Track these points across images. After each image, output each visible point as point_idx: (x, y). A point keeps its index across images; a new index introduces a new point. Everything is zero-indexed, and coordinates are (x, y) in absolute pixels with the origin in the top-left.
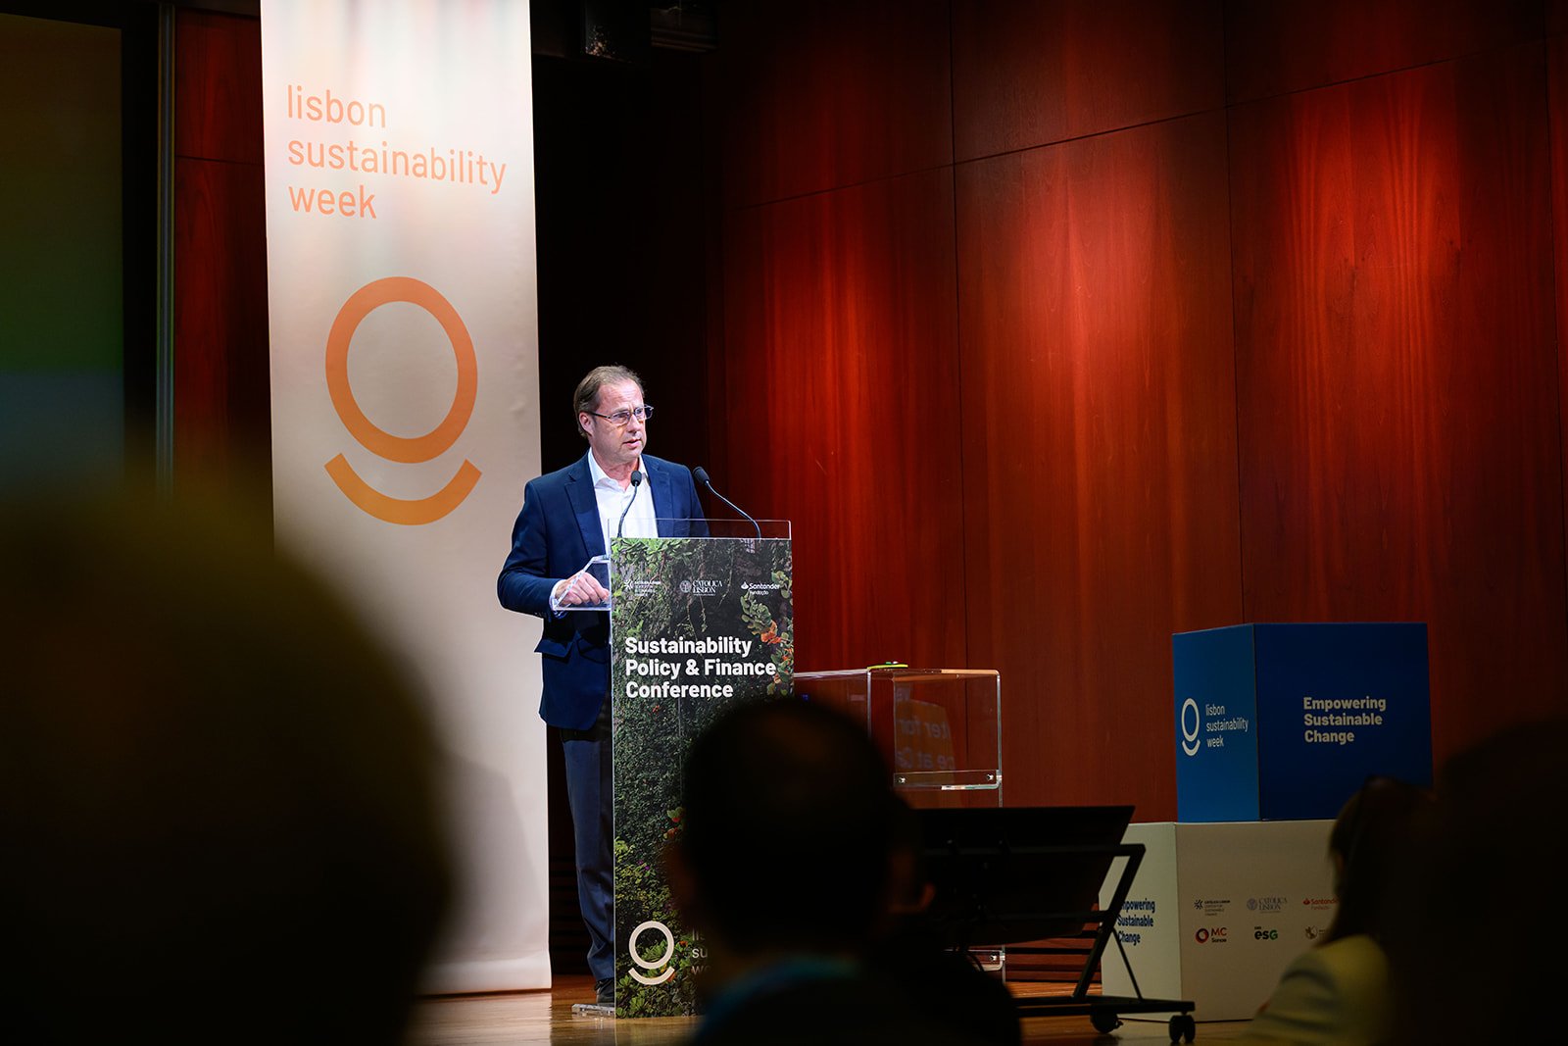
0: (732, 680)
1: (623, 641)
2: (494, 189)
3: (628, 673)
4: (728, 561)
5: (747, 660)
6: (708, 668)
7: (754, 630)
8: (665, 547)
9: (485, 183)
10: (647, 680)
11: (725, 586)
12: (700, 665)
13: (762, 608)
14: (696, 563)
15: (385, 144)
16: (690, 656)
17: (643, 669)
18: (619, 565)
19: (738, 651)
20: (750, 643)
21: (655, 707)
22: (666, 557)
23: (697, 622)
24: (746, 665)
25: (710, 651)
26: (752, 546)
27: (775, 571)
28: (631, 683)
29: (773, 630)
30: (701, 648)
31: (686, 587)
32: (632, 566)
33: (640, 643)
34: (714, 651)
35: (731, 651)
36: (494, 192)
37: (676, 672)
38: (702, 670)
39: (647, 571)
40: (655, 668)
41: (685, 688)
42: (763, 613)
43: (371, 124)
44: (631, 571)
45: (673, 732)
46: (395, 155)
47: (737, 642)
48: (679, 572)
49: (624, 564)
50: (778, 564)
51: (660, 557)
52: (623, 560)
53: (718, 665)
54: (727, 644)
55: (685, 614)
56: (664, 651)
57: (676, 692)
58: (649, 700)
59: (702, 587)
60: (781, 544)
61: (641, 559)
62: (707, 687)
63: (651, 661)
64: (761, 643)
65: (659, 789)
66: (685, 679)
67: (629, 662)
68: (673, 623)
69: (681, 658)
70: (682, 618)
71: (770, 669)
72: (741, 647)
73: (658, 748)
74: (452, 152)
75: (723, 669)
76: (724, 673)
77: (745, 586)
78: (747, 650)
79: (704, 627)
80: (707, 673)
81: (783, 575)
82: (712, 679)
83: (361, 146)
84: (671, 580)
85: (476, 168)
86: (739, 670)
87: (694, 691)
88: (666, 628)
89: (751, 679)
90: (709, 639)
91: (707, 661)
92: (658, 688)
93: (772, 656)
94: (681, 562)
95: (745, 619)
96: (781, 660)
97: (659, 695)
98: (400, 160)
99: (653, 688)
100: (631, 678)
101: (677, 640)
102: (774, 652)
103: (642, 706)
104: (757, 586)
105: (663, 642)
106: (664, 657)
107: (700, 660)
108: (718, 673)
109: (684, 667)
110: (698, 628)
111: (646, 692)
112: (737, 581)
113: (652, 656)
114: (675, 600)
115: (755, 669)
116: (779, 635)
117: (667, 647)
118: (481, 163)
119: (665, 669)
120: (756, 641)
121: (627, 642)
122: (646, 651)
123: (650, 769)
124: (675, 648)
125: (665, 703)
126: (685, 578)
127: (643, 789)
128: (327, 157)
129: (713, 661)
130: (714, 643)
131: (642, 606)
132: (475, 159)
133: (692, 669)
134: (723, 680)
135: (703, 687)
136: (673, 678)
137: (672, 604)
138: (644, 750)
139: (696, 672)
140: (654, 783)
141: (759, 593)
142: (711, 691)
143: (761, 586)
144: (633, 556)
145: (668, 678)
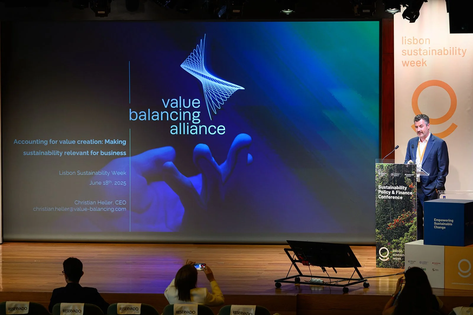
0: (402, 195)
1: (378, 186)
3: (379, 193)
4: (402, 169)
5: (406, 191)
6: (397, 193)
7: (407, 184)
8: (388, 166)
10: (383, 195)
11: (401, 174)
12: (395, 192)
13: (409, 179)
14: (395, 169)
16: (393, 190)
17: (382, 192)
18: (377, 170)
19: (404, 189)
20: (406, 187)
21: (385, 201)
22: (388, 168)
23: (395, 183)
24: (405, 192)
25: (397, 189)
26: (408, 166)
27: (413, 171)
28: (380, 195)
29: (412, 184)
30: (395, 188)
31: (392, 174)
32: (380, 170)
33: (382, 187)
34: (398, 189)
35: (402, 189)
37: (390, 193)
38: (395, 193)
39: (384, 171)
40: (385, 192)
41: (391, 197)
42: (410, 181)
44: (380, 171)
45: (389, 206)
47: (404, 187)
48: (391, 171)
49: (378, 169)
50: (413, 170)
51: (386, 168)
52: (378, 168)
53: (399, 192)
54: (401, 188)
55: (392, 180)
56: (387, 188)
57: (389, 198)
58: (384, 199)
59: (396, 175)
60: (414, 165)
61: (382, 168)
62: (397, 197)
63: (384, 191)
64: (409, 187)
65: (385, 219)
66: (391, 195)
67: (379, 191)
68: (389, 183)
69: (391, 190)
70: (391, 181)
71: (411, 193)
72: (404, 188)
73: (385, 210)
75: (400, 193)
76: (400, 194)
77: (406, 175)
78: (406, 189)
79: (396, 183)
80: (397, 194)
81: (414, 172)
82: (398, 195)
84: (389, 173)
86: (404, 193)
87: (394, 198)
88: (387, 183)
89: (407, 195)
90: (397, 186)
91: (397, 191)
92: (385, 196)
93: (412, 190)
94: (391, 169)
95: (405, 182)
96: (414, 191)
97: (386, 198)
99: (384, 196)
100: (379, 194)
101: (390, 186)
102: (412, 189)
103: (382, 200)
104: (408, 175)
105: (387, 186)
106: (387, 190)
107: (395, 191)
108: (399, 194)
109: (391, 192)
110: (395, 184)
111: (383, 197)
112: (404, 173)
113: (384, 189)
114: (390, 177)
115: (408, 193)
116: (413, 186)
117: (388, 188)
119: (387, 193)
120: (408, 187)
121: (379, 186)
122: (383, 188)
123: (383, 214)
124: (389, 188)
125: (387, 200)
126: (392, 172)
127: (382, 218)
129: (398, 191)
130: (398, 187)
131: (382, 178)
133: (393, 192)
134: (400, 195)
135: (396, 197)
136: (389, 194)
137: (389, 178)
138: (382, 210)
139: (394, 193)
140: (384, 217)
141: (409, 176)
142: (398, 198)
143: (409, 175)
144: (380, 167)
145: (388, 194)
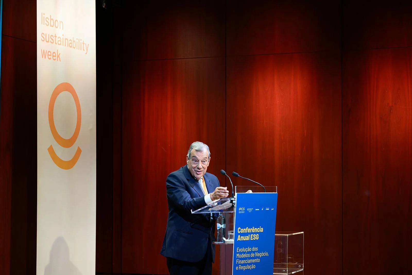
2: (86, 52)
9: (84, 50)
15: (63, 35)
36: (86, 54)
43: (60, 28)
46: (65, 39)
74: (77, 39)
83: (58, 36)
85: (82, 44)
98: (67, 41)
118: (83, 43)
128: (50, 40)
132: (82, 42)
